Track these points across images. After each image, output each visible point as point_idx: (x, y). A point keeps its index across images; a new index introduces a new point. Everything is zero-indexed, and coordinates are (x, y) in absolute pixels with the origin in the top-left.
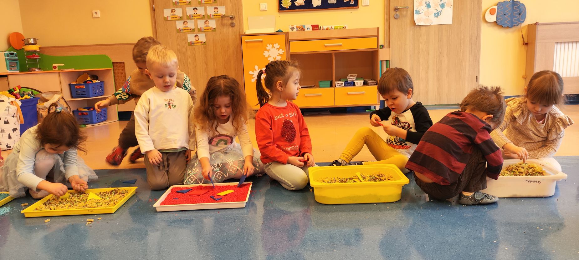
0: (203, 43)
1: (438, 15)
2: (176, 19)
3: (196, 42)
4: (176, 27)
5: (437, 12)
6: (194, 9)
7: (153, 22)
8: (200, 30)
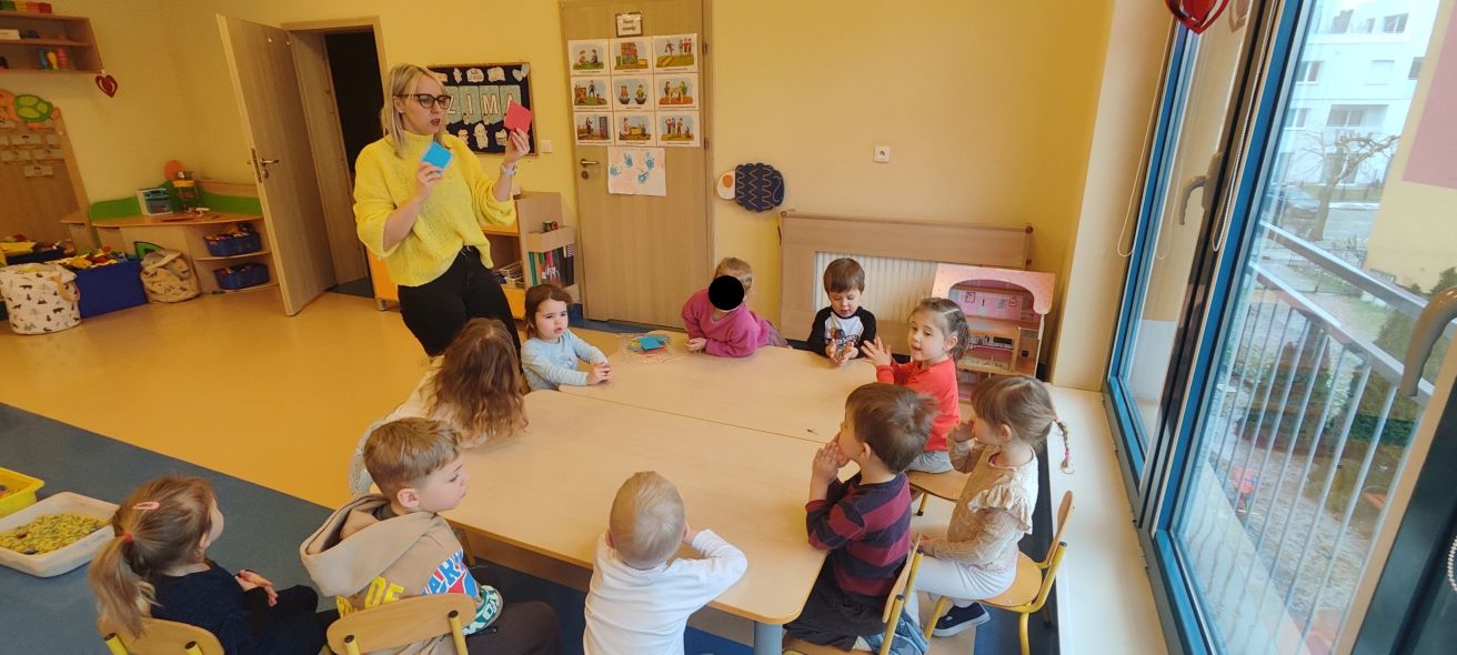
1: (645, 178)
5: (642, 173)
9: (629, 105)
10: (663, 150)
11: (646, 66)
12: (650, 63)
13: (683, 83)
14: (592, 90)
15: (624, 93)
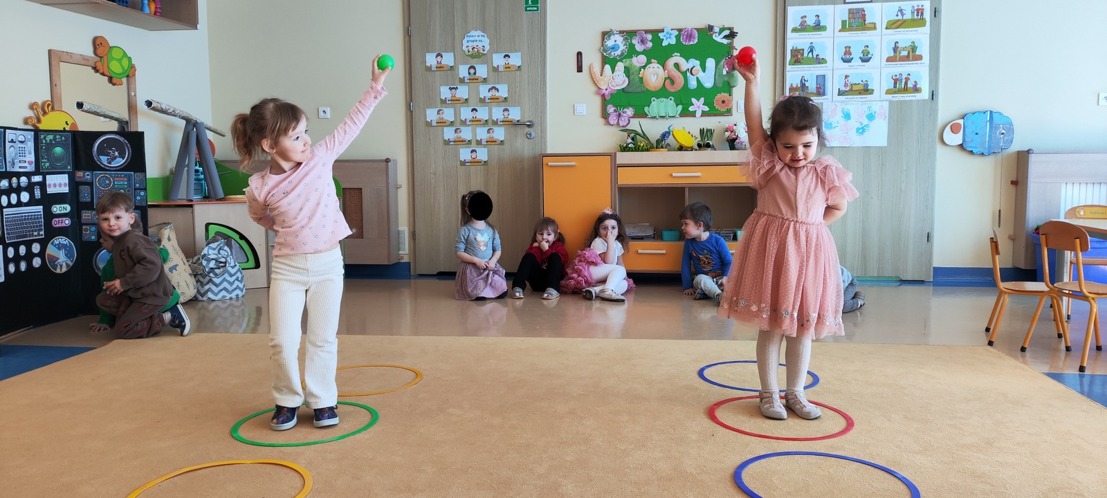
0: (483, 163)
1: (864, 130)
2: (444, 124)
3: (474, 160)
4: (443, 137)
5: (861, 126)
6: (473, 110)
7: (409, 127)
8: (479, 143)
9: (852, 63)
10: (886, 104)
11: (875, 28)
12: (878, 26)
13: (913, 42)
14: (812, 51)
15: (848, 51)
